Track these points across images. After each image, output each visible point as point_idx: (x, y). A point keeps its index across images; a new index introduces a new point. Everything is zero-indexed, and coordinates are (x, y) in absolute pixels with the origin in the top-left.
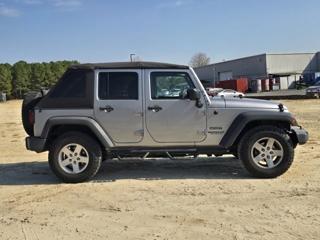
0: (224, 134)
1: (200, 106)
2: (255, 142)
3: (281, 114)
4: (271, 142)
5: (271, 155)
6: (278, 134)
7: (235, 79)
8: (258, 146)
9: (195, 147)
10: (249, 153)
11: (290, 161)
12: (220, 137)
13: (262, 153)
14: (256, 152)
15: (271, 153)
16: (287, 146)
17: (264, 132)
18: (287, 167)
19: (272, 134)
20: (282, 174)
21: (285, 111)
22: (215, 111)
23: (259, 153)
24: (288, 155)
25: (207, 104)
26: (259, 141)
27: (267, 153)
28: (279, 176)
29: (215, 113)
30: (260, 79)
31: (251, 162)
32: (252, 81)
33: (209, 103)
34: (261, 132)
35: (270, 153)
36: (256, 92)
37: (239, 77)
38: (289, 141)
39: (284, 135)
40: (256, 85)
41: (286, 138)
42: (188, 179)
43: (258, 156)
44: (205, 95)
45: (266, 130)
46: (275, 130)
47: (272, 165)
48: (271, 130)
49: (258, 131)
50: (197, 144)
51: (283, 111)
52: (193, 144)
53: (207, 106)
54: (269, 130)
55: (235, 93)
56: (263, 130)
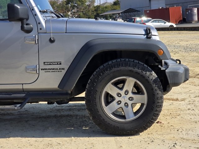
0: (64, 72)
1: (29, 31)
2: (107, 84)
3: (148, 42)
4: (130, 83)
5: (130, 103)
6: (140, 71)
7: (168, 7)
8: (111, 89)
9: (23, 91)
10: (97, 100)
11: (156, 111)
12: (59, 76)
13: (117, 99)
14: (109, 98)
15: (131, 99)
16: (152, 89)
17: (118, 69)
18: (153, 119)
19: (130, 71)
20: (146, 129)
21: (153, 37)
22: (50, 39)
23: (113, 99)
24: (154, 103)
25: (39, 27)
26: (113, 81)
27: (124, 99)
28: (142, 131)
29: (51, 41)
30: (195, 7)
31: (101, 113)
32: (187, 10)
33: (43, 26)
34: (116, 69)
35: (129, 99)
36: (191, 23)
37: (172, 5)
38: (155, 81)
39: (148, 73)
40: (192, 15)
41: (151, 78)
42: (11, 139)
43: (111, 104)
44: (36, 15)
45: (122, 66)
46: (134, 66)
47: (131, 117)
48: (130, 66)
49: (111, 67)
50: (25, 87)
51: (150, 38)
52: (20, 87)
53: (40, 31)
54: (126, 65)
55: (165, 23)
56: (118, 65)
